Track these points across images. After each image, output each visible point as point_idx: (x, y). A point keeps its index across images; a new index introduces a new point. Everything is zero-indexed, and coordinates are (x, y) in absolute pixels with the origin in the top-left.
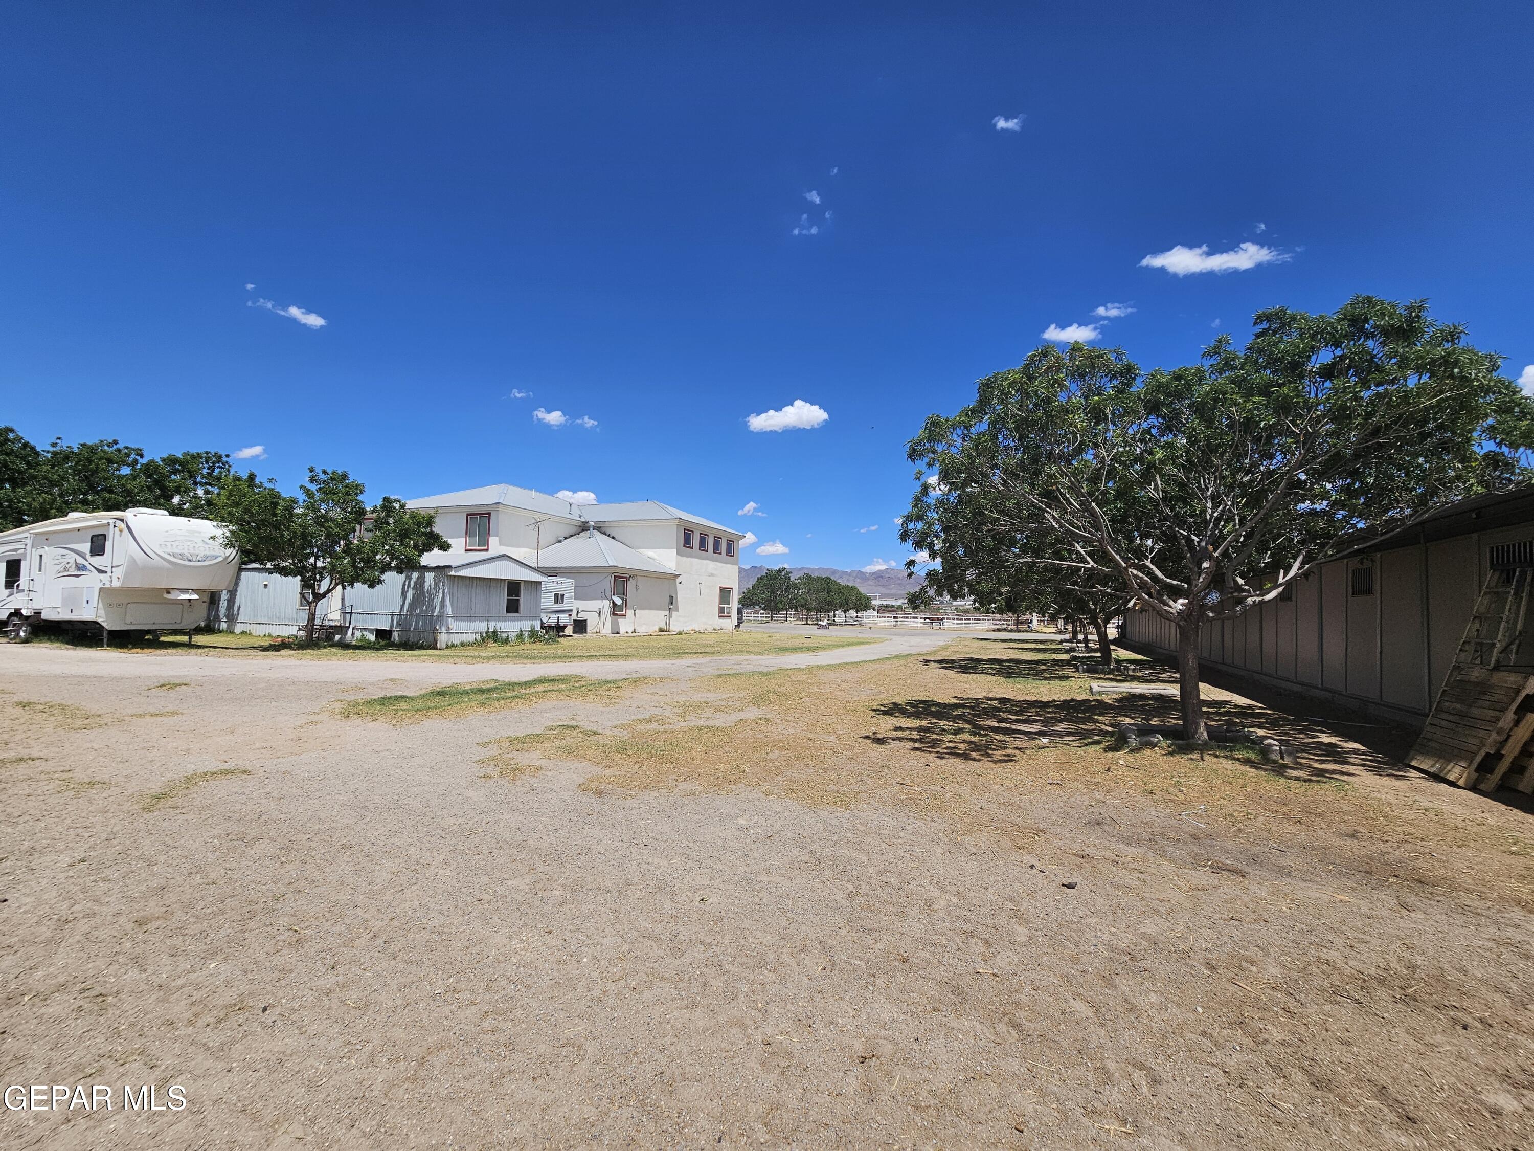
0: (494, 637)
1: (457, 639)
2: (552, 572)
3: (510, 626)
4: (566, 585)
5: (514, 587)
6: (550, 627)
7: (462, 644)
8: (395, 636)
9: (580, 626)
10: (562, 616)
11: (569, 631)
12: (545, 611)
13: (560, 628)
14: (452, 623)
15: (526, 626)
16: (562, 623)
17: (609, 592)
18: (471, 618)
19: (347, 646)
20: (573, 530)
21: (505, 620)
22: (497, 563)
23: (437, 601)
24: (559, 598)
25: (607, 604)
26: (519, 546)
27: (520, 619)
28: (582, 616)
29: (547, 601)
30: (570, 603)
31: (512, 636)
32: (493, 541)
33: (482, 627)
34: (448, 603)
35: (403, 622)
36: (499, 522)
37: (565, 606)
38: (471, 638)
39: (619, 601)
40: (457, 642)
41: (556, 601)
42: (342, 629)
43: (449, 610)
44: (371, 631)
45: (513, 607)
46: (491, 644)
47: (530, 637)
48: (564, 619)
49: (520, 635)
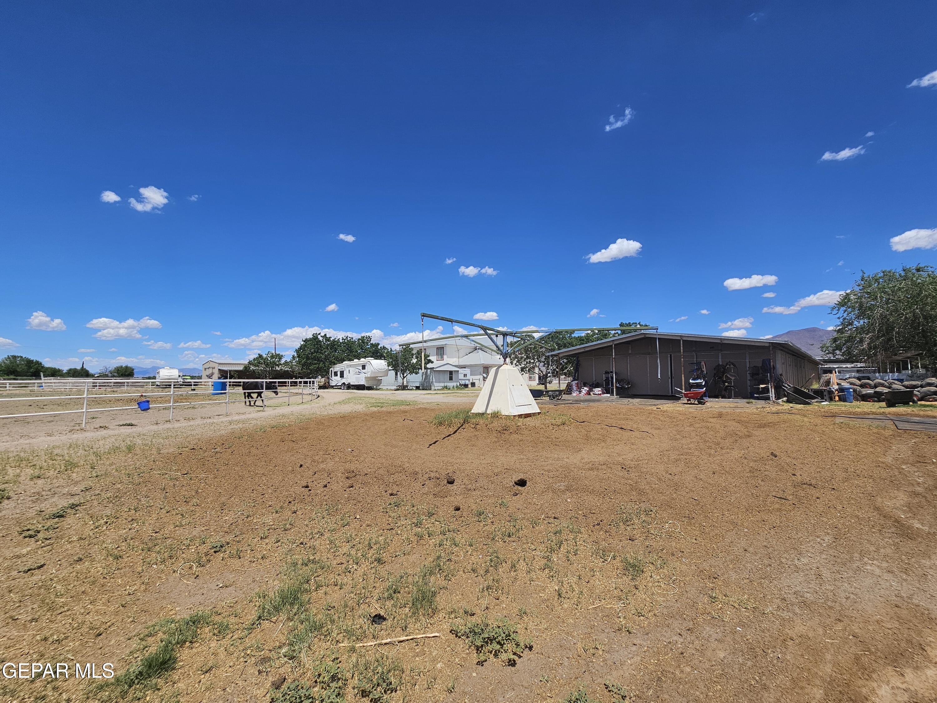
0: (446, 387)
1: (436, 388)
2: (464, 367)
3: (451, 384)
4: (467, 371)
5: (451, 373)
6: (463, 385)
7: (438, 390)
8: (421, 388)
9: (473, 384)
10: (466, 381)
11: (470, 386)
12: (460, 380)
13: (466, 386)
14: (436, 384)
15: (455, 384)
16: (466, 383)
17: (482, 373)
18: (440, 382)
19: (409, 389)
20: (472, 350)
21: (449, 382)
22: (446, 366)
23: (431, 378)
24: (465, 375)
25: (481, 377)
26: (453, 358)
27: (453, 382)
28: (474, 381)
29: (461, 376)
30: (469, 377)
31: (451, 387)
32: (445, 357)
33: (442, 385)
34: (434, 378)
35: (422, 384)
36: (447, 350)
37: (467, 378)
38: (440, 388)
39: (485, 376)
40: (437, 389)
41: (464, 376)
42: (407, 386)
43: (434, 381)
44: (414, 387)
45: (451, 379)
46: (445, 389)
47: (456, 388)
48: (467, 382)
49: (453, 387)
